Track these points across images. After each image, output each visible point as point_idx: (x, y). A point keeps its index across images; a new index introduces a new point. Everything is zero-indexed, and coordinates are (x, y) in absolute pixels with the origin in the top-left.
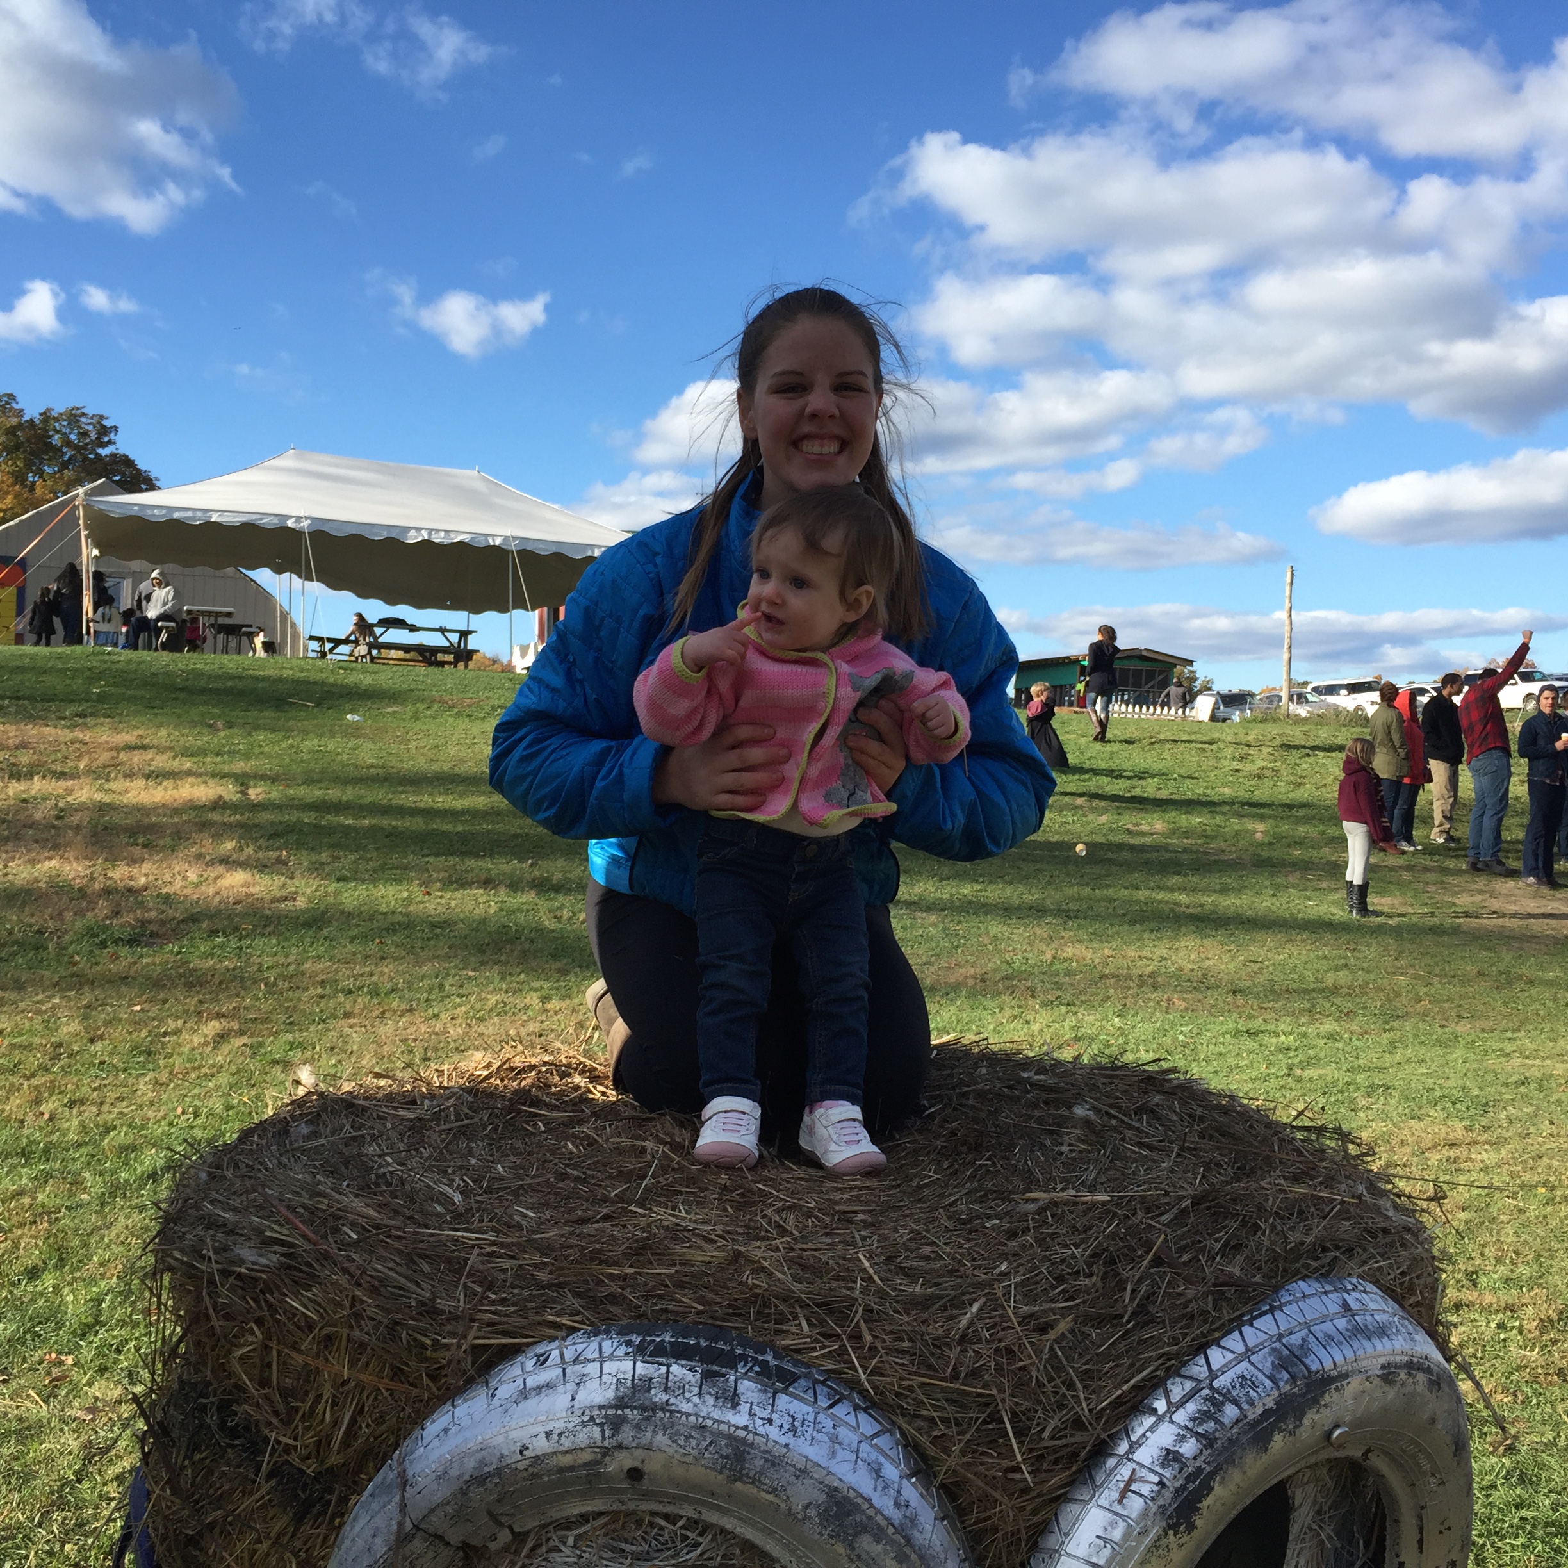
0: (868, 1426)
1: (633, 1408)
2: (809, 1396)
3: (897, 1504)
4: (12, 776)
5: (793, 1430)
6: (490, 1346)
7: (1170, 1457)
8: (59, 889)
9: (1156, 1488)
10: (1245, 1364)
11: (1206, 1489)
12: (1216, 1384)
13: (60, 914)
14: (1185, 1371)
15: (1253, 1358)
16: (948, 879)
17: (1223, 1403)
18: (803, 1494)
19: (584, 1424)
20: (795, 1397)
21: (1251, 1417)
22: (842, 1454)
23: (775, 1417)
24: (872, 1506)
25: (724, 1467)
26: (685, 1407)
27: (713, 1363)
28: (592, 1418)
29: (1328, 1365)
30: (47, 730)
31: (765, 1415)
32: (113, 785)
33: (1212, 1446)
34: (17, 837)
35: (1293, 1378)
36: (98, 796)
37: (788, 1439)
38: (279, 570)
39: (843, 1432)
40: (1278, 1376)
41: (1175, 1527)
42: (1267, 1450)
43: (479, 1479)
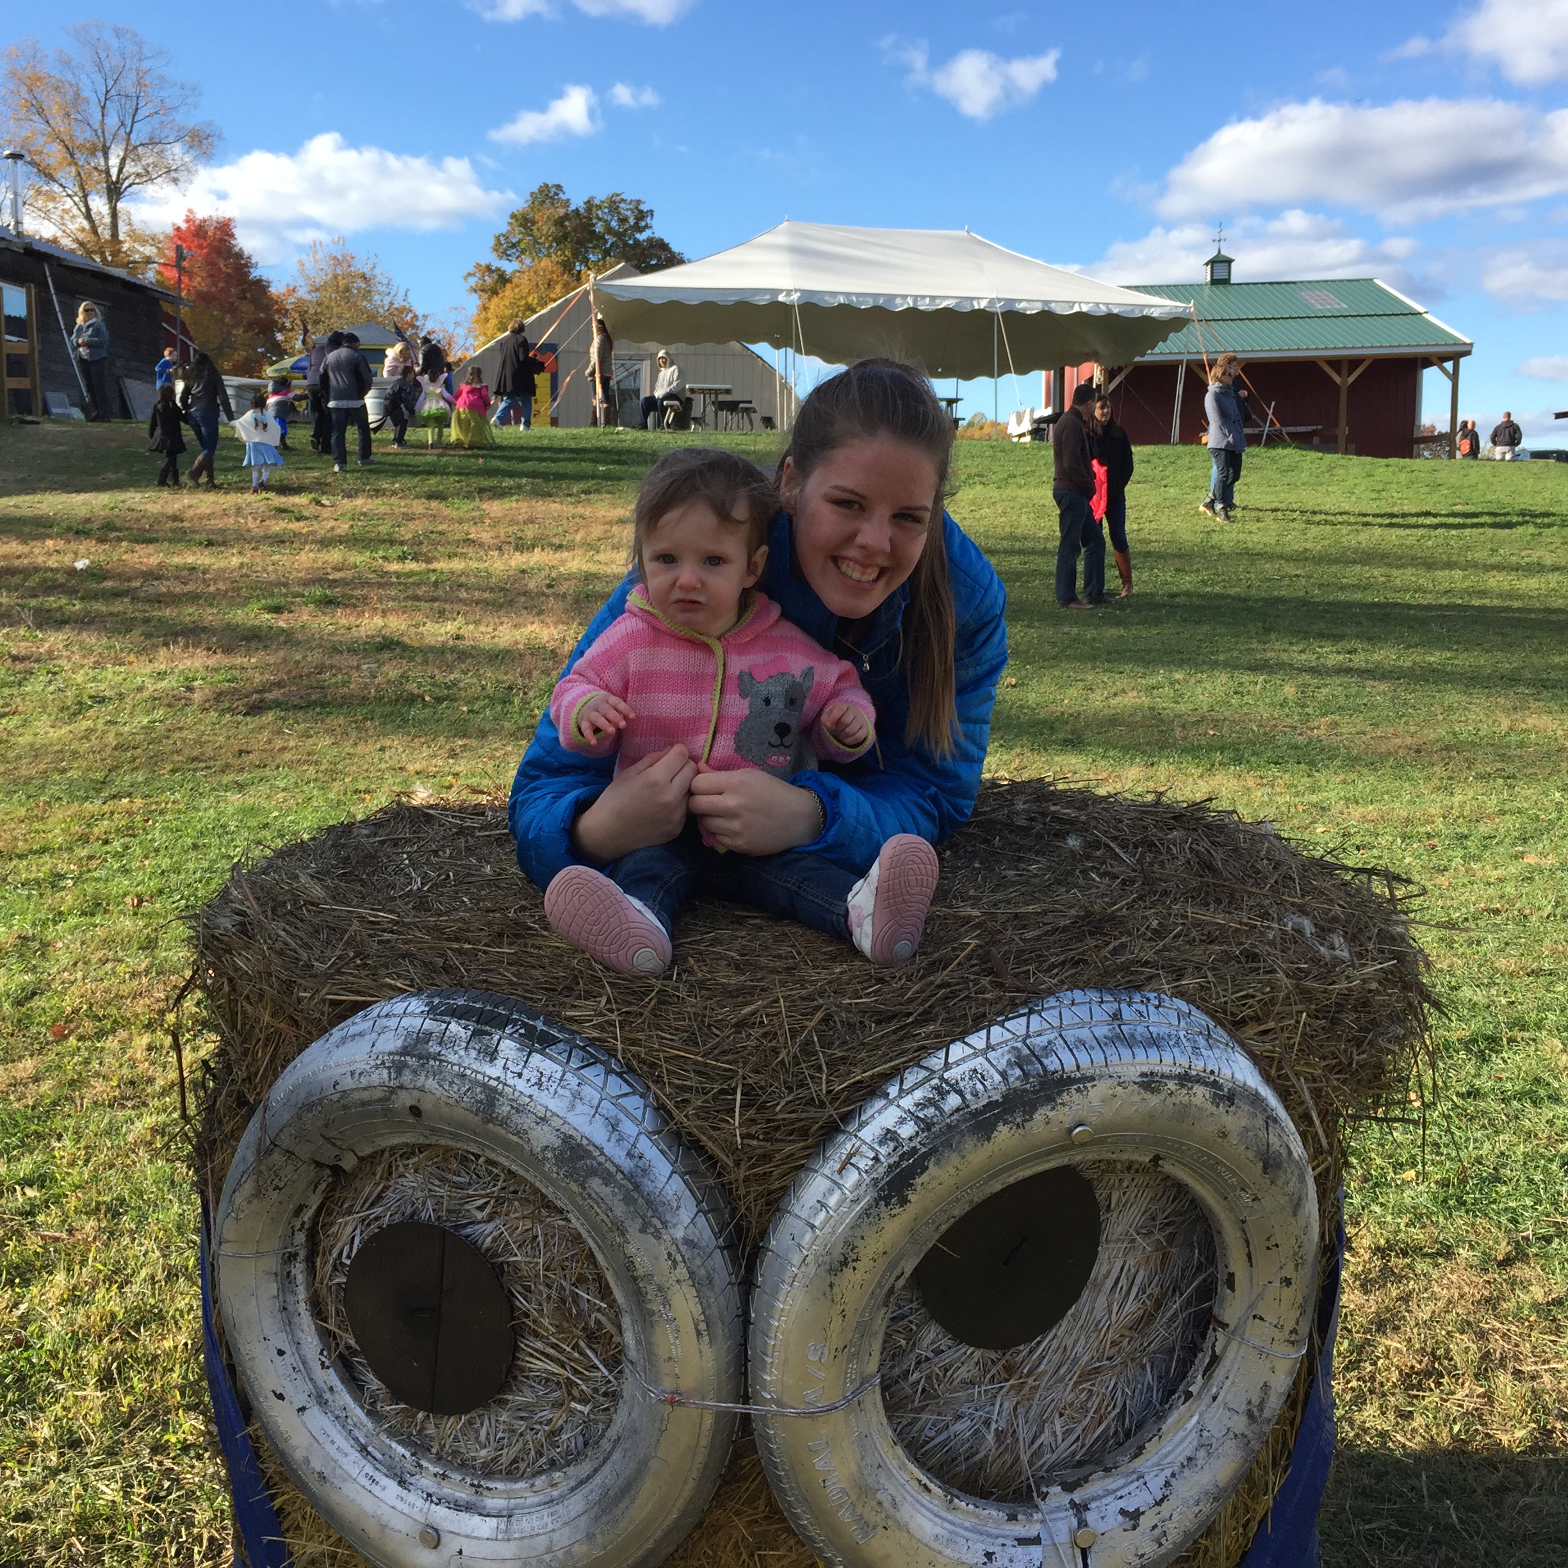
0: (616, 1085)
1: (412, 1056)
2: (563, 1058)
3: (630, 1155)
5: (539, 1084)
6: (342, 1002)
7: (889, 1136)
8: (535, 650)
9: (870, 1163)
10: (981, 1059)
11: (920, 1167)
12: (946, 1076)
13: (530, 673)
14: (924, 1063)
15: (991, 1055)
17: (948, 1092)
18: (543, 1137)
19: (377, 1067)
20: (551, 1058)
21: (973, 1107)
22: (580, 1108)
23: (525, 1071)
24: (602, 1153)
25: (478, 1109)
26: (453, 1058)
27: (486, 1024)
28: (383, 1063)
29: (1070, 1065)
30: (553, 506)
31: (518, 1069)
32: (601, 557)
33: (929, 1129)
35: (1026, 1075)
37: (534, 1091)
38: (777, 345)
39: (587, 1091)
40: (1010, 1072)
41: (887, 1200)
42: (989, 1139)
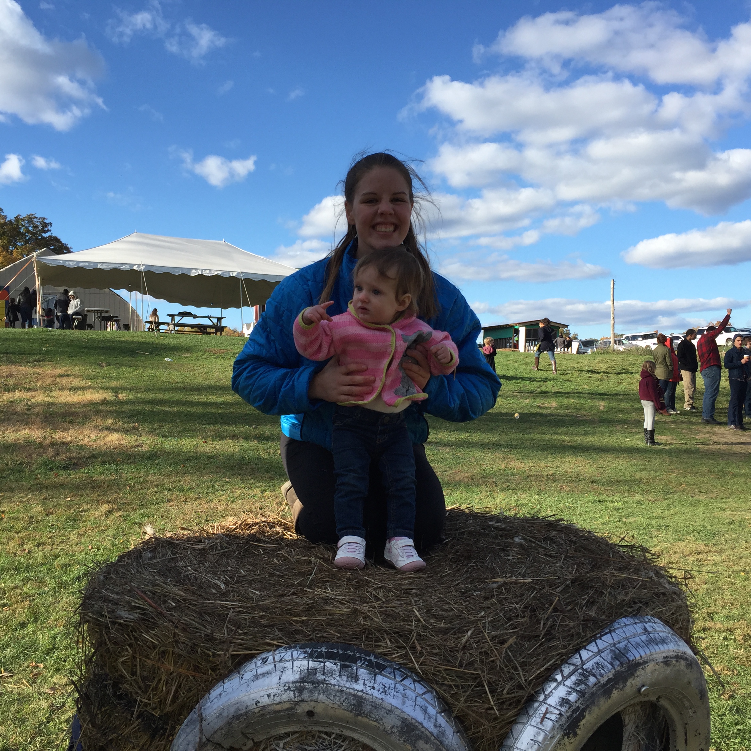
0: (420, 689)
1: (308, 683)
2: (392, 676)
3: (435, 726)
4: (5, 390)
5: (384, 691)
6: (240, 655)
7: (564, 702)
8: (29, 443)
9: (558, 716)
10: (598, 658)
11: (581, 716)
12: (585, 667)
13: (30, 455)
14: (570, 661)
15: (602, 655)
16: (454, 431)
17: (588, 676)
18: (390, 722)
19: (285, 691)
20: (386, 676)
21: (602, 682)
22: (408, 703)
23: (376, 686)
24: (423, 727)
25: (352, 710)
26: (333, 682)
27: (345, 661)
28: (289, 688)
29: (638, 657)
30: (21, 368)
31: (371, 684)
32: (53, 394)
33: (584, 696)
34: (9, 419)
35: (621, 664)
36: (47, 399)
37: (382, 696)
38: (130, 290)
39: (408, 692)
40: (614, 663)
41: (568, 735)
42: (610, 698)
43: (237, 717)
